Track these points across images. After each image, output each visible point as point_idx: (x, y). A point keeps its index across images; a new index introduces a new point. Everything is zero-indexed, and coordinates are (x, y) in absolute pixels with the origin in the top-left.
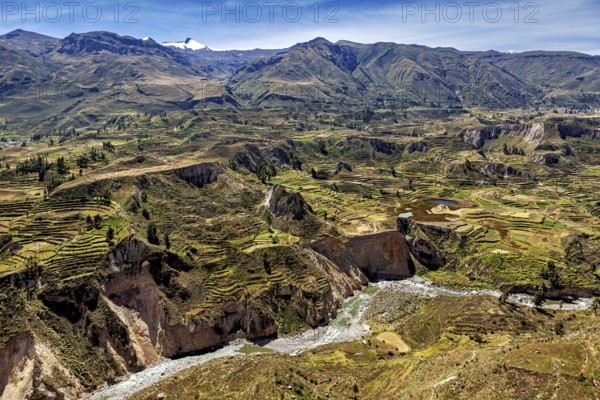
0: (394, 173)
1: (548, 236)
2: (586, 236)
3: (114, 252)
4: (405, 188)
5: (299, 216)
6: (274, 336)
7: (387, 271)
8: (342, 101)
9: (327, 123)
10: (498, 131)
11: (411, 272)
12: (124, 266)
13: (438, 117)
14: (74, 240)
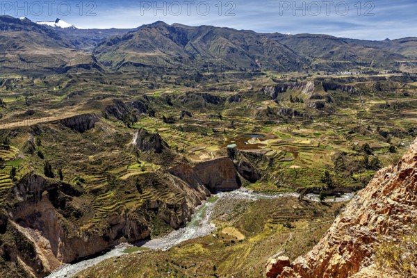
0: (220, 117)
1: (323, 155)
2: (345, 154)
3: (18, 186)
4: (229, 127)
5: (159, 150)
6: (148, 238)
7: (223, 185)
8: (179, 67)
9: (170, 83)
10: (286, 87)
11: (239, 185)
12: (27, 196)
13: (245, 78)
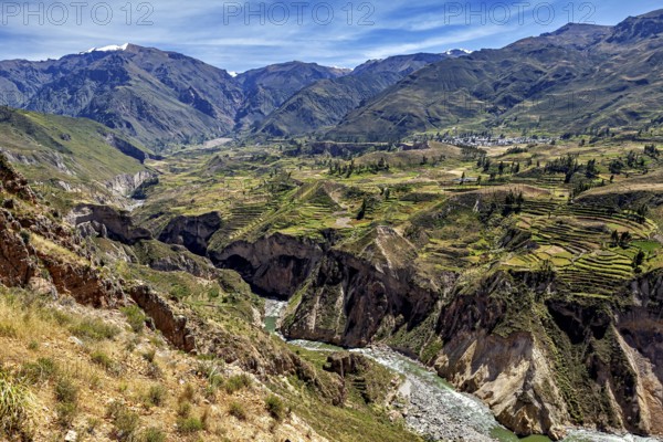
14: (593, 254)
